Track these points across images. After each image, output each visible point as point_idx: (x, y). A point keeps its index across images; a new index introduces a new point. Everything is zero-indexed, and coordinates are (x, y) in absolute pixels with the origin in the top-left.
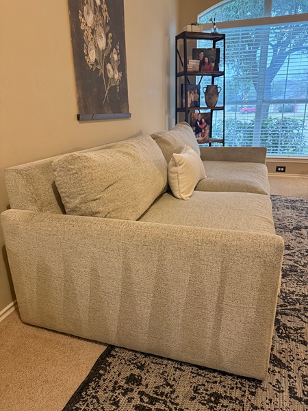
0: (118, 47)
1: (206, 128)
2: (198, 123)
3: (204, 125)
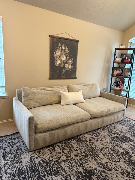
0: (72, 59)
1: (122, 85)
2: (118, 82)
3: (121, 84)
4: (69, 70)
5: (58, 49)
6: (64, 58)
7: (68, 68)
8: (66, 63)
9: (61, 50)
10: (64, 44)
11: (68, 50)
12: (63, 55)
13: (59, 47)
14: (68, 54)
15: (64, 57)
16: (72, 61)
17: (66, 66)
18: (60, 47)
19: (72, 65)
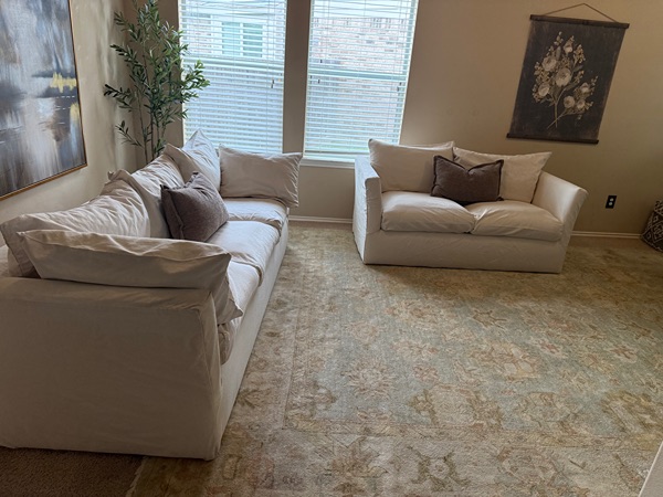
0: (593, 81)
4: (577, 115)
5: (551, 54)
6: (563, 80)
7: (574, 108)
8: (570, 93)
9: (558, 56)
10: (572, 39)
11: (582, 56)
12: (565, 69)
13: (556, 47)
14: (581, 67)
15: (564, 76)
16: (591, 87)
17: (568, 102)
18: (559, 48)
19: (587, 101)
